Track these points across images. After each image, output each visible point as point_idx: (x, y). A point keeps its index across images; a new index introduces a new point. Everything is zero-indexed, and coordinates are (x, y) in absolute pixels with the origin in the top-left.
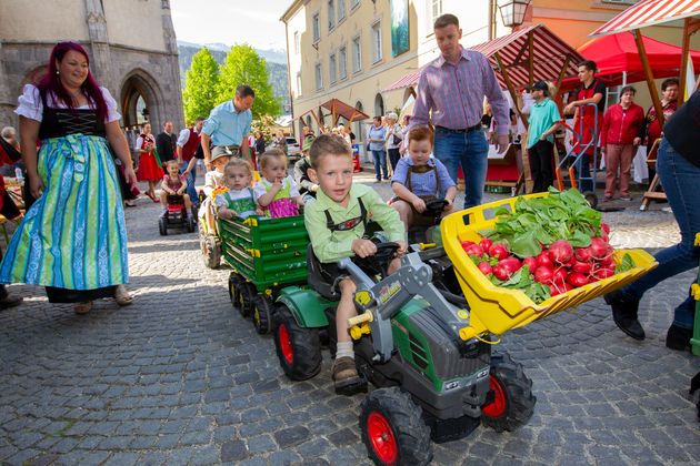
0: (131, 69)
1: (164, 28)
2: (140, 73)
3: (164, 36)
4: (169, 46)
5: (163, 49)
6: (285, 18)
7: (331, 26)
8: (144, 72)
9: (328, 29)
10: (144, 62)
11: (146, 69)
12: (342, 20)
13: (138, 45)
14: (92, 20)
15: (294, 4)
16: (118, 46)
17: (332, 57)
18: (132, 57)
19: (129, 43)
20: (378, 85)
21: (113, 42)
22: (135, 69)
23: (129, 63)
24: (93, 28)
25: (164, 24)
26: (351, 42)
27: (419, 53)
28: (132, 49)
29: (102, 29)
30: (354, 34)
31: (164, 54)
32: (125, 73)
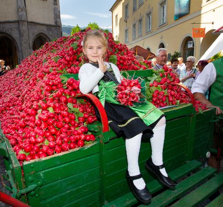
0: (38, 33)
1: (54, 14)
2: (42, 35)
3: (54, 18)
4: (56, 22)
5: (53, 23)
6: (112, 10)
7: (134, 10)
8: (44, 34)
9: (132, 11)
10: (44, 30)
11: (45, 33)
12: (140, 5)
13: (41, 22)
14: (20, 10)
15: (116, 2)
16: (32, 22)
17: (134, 26)
18: (38, 27)
19: (38, 21)
20: (162, 38)
21: (29, 20)
22: (40, 33)
23: (37, 31)
24: (20, 14)
25: (54, 12)
26: (145, 16)
27: (202, 13)
28: (39, 24)
29: (24, 14)
30: (147, 11)
31: (54, 26)
32: (35, 35)
